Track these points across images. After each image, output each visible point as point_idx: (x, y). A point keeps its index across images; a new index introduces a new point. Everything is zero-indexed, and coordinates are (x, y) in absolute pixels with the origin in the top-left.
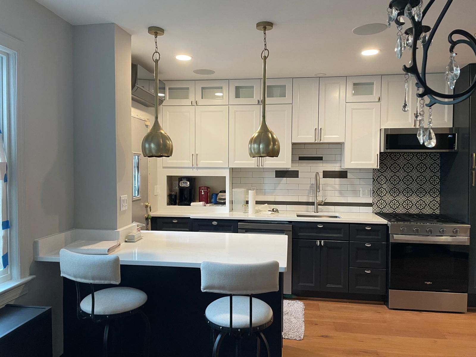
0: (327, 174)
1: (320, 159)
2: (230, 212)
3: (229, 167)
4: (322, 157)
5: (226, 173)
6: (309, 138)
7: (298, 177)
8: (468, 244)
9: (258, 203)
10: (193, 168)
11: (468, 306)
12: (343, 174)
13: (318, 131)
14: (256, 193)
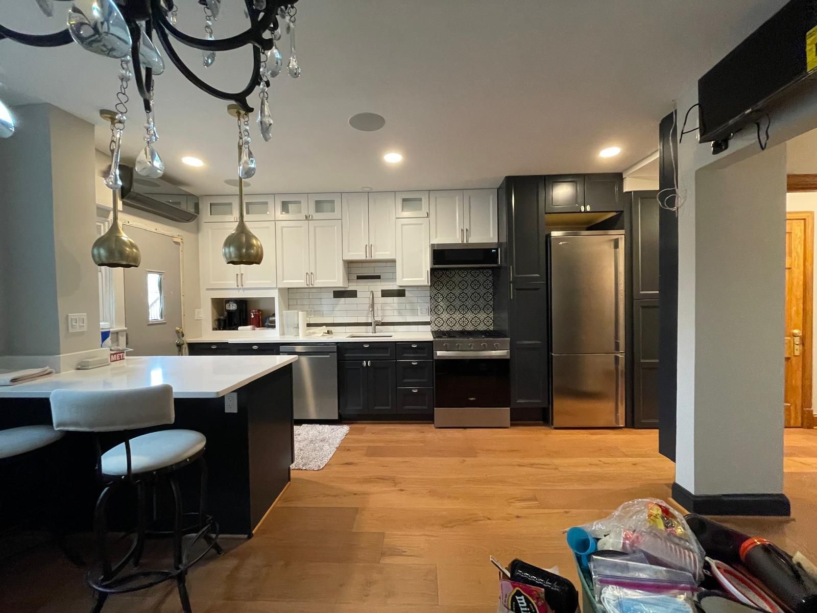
0: (386, 294)
1: (378, 277)
2: (280, 335)
3: (278, 287)
4: (380, 276)
5: (275, 294)
6: (360, 255)
7: (357, 297)
8: (508, 357)
9: (309, 325)
10: (239, 289)
11: (511, 420)
12: (400, 293)
13: (369, 248)
14: (307, 315)
